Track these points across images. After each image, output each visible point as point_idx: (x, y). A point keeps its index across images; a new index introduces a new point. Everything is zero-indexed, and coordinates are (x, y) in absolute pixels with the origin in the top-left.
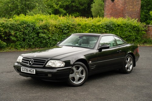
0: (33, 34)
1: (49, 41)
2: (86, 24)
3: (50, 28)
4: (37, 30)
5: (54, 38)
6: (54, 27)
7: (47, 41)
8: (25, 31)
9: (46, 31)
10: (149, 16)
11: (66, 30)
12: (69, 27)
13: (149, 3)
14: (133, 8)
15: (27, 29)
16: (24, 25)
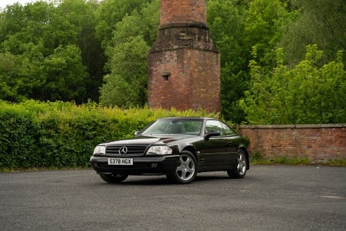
0: (28, 138)
1: (58, 153)
2: (127, 120)
3: (61, 127)
4: (36, 131)
5: (68, 147)
6: (68, 125)
7: (54, 153)
8: (12, 132)
9: (52, 132)
10: (231, 113)
11: (90, 131)
12: (97, 125)
13: (230, 86)
14: (207, 92)
15: (15, 129)
16: (12, 120)
